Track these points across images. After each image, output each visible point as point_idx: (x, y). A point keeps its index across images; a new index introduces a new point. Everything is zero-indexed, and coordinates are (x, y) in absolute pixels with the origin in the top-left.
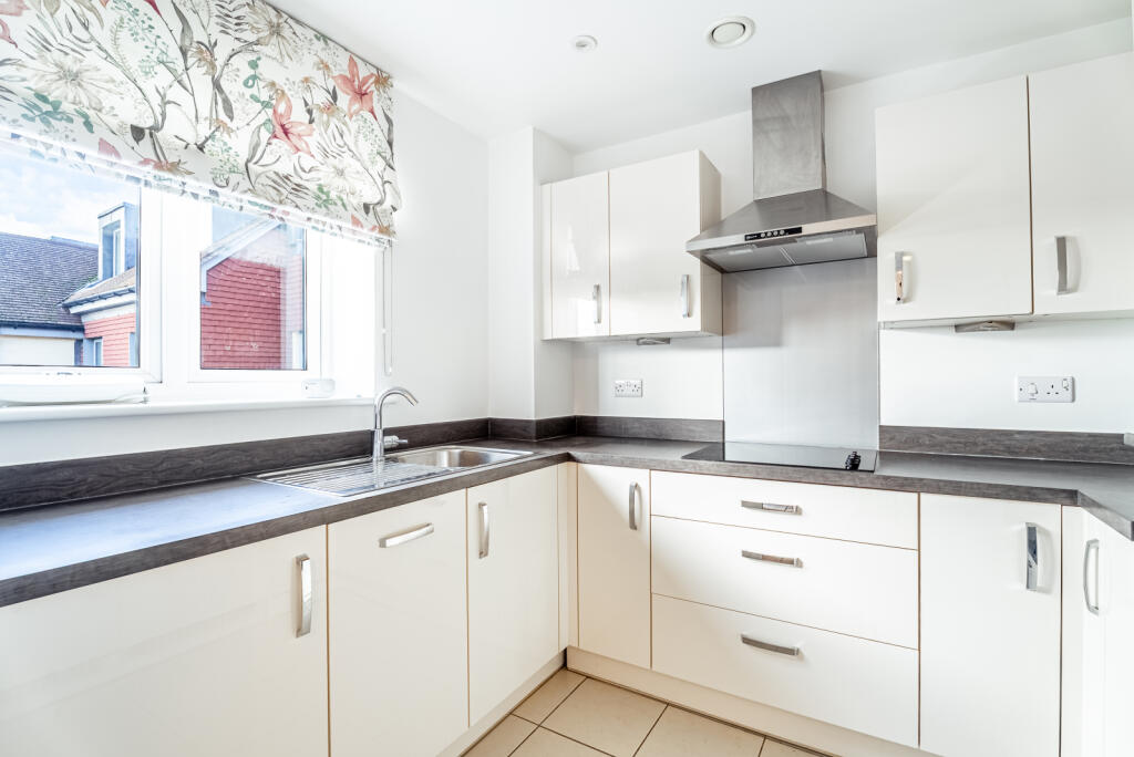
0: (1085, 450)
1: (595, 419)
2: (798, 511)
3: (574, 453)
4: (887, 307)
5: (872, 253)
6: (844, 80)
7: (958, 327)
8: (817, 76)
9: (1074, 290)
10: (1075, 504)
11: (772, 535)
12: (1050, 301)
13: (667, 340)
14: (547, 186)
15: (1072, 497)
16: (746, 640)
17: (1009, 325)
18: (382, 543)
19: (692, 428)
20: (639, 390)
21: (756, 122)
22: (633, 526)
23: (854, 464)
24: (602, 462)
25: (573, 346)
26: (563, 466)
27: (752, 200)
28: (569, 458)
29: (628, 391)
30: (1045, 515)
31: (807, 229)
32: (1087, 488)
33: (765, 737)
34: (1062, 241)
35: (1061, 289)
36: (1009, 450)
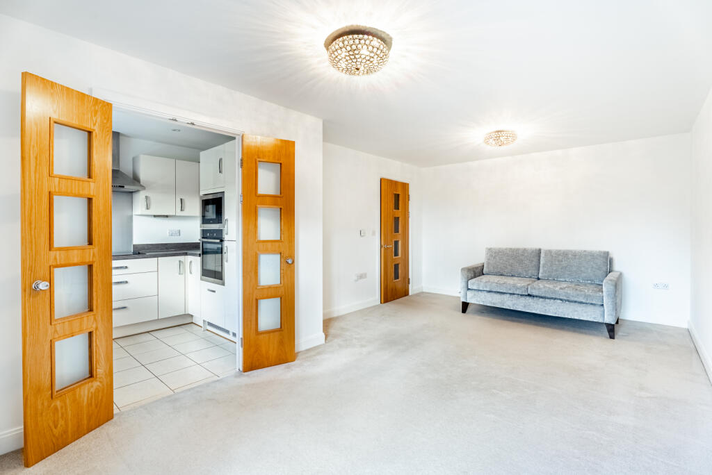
2: (126, 267)
7: (155, 216)
9: (185, 211)
12: (179, 213)
15: (186, 254)
30: (182, 258)
31: (126, 187)
32: (189, 252)
34: (181, 199)
35: (181, 210)
36: (167, 248)
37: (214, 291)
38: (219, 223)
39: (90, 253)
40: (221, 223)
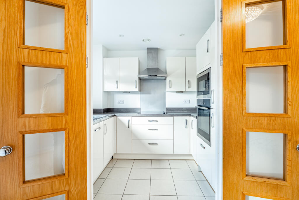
0: (191, 110)
1: (113, 108)
2: (157, 121)
3: (116, 114)
4: (168, 88)
5: (165, 79)
6: (161, 49)
7: (176, 92)
8: (157, 48)
9: (190, 88)
10: (190, 116)
11: (153, 125)
12: (188, 89)
13: (129, 92)
14: (105, 58)
15: (190, 115)
16: (149, 144)
17: (182, 92)
18: (95, 131)
19: (134, 109)
20: (123, 102)
21: (147, 52)
22: (128, 127)
23: (164, 113)
24: (122, 116)
25: (108, 93)
26: (113, 117)
27: (146, 68)
28: (115, 116)
29: (121, 102)
30: (187, 118)
31: (158, 75)
32: (192, 114)
33: (151, 160)
34: (189, 81)
35: (189, 88)
36: (182, 111)
37: (204, 148)
38: (207, 94)
39: (62, 120)
40: (209, 94)
